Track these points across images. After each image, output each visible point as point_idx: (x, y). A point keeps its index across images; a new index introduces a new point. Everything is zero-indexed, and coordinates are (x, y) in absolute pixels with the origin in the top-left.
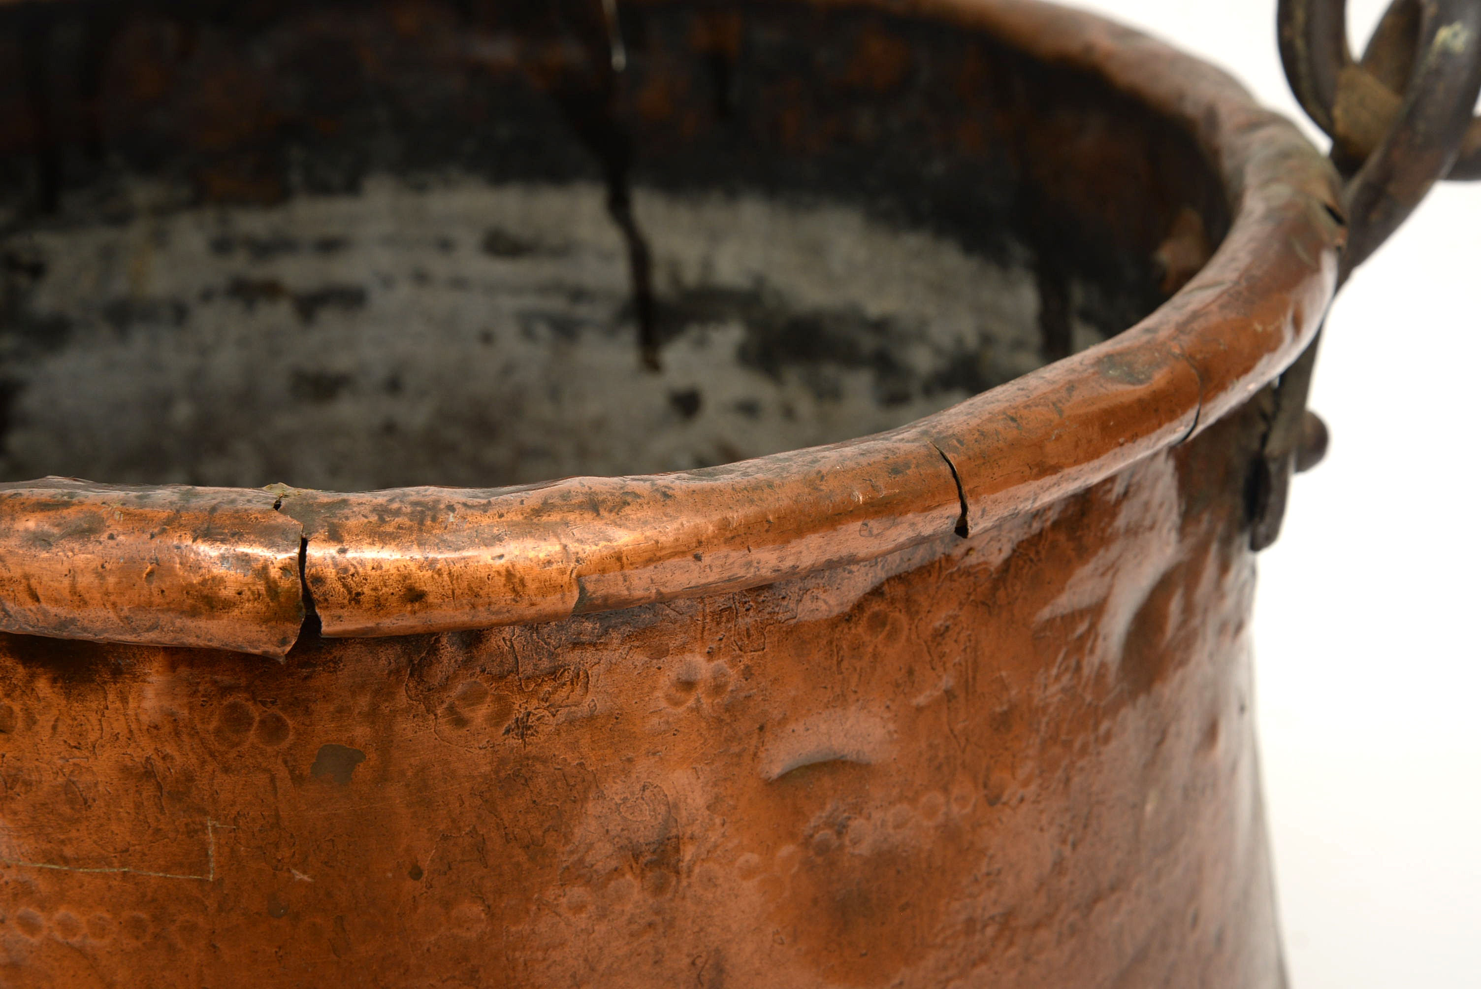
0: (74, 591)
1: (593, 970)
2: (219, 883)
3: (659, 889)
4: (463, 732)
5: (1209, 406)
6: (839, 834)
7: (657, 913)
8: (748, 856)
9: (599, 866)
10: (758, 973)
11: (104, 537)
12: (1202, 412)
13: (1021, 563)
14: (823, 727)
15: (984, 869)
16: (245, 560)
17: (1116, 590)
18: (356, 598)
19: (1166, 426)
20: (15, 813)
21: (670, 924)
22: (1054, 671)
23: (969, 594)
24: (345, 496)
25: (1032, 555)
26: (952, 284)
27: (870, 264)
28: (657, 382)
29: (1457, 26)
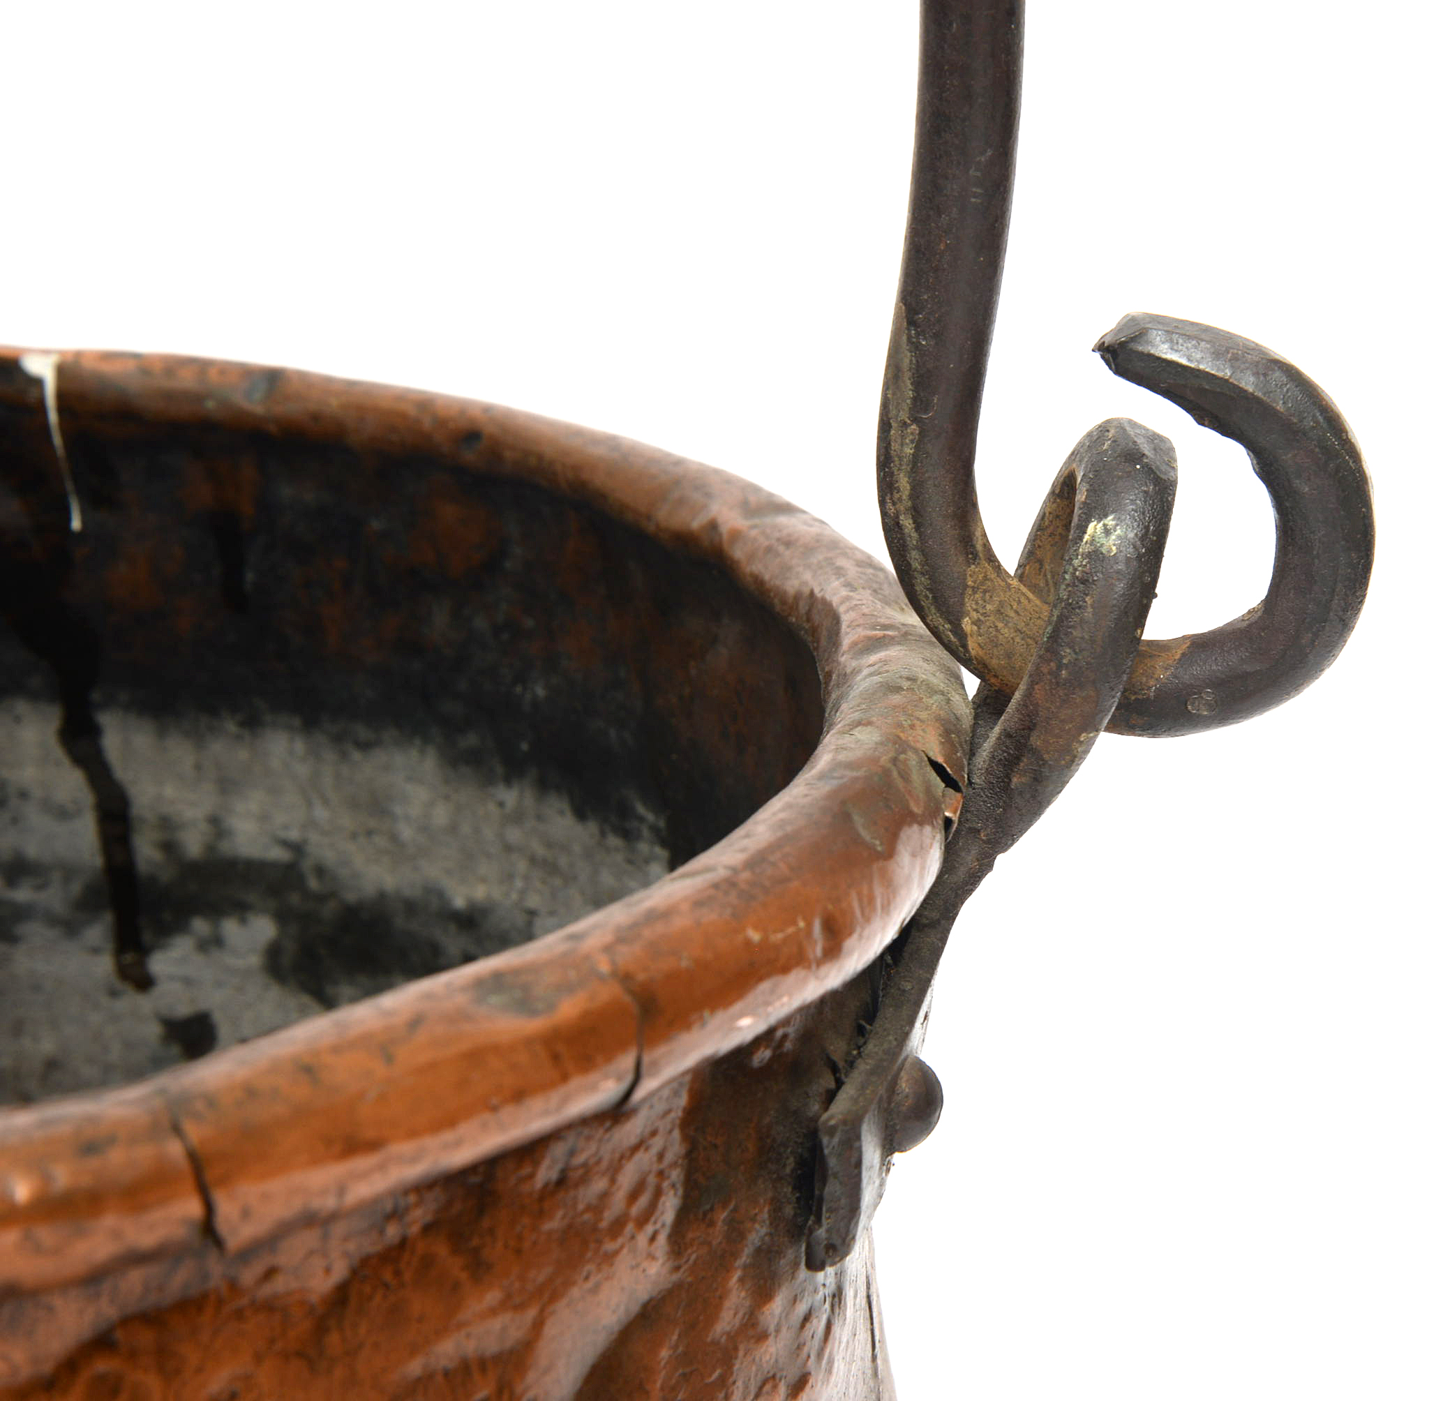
5: (660, 1051)
12: (646, 1059)
13: (367, 1289)
17: (550, 1329)
19: (576, 1082)
23: (272, 1341)
25: (388, 1276)
26: (563, 861)
27: (453, 829)
28: (145, 1003)
29: (1110, 521)
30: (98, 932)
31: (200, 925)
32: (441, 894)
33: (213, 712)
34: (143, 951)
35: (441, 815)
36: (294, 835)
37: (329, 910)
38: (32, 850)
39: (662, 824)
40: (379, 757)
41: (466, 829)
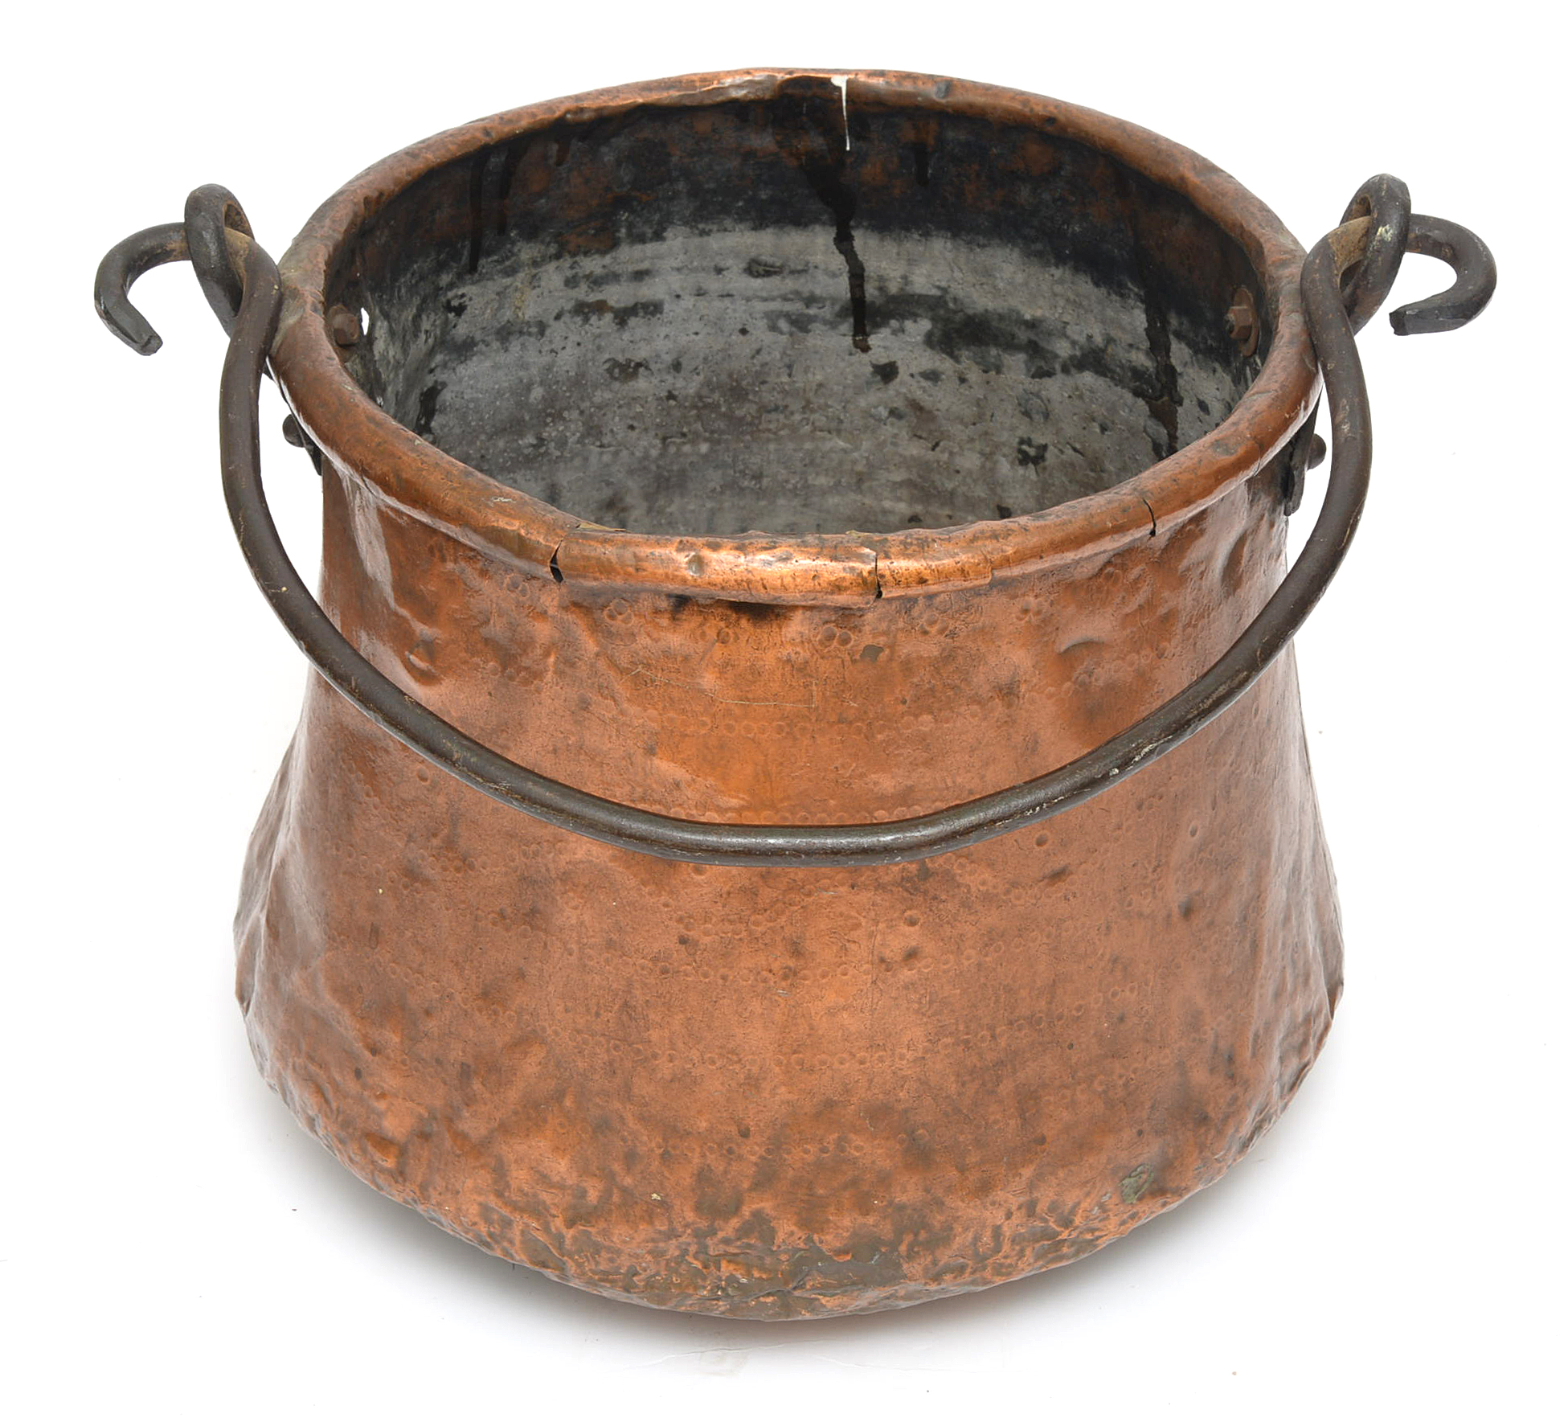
0: (782, 585)
1: (980, 743)
2: (817, 708)
3: (1010, 706)
4: (927, 637)
5: (1264, 458)
6: (1090, 676)
7: (1009, 716)
8: (1050, 688)
9: (984, 695)
10: (1053, 744)
11: (794, 561)
12: (1261, 462)
14: (1084, 627)
15: (1156, 690)
16: (852, 569)
17: (1218, 547)
18: (898, 583)
19: (1244, 472)
20: (726, 679)
21: (1014, 722)
22: (1189, 590)
23: (1150, 560)
24: (885, 536)
26: (1085, 303)
27: (1026, 284)
28: (865, 358)
29: (1387, 227)
30: (847, 327)
31: (894, 323)
32: (1018, 313)
33: (908, 230)
34: (866, 335)
35: (1020, 278)
36: (944, 284)
37: (959, 317)
38: (818, 292)
39: (1142, 293)
40: (989, 251)
41: (1032, 285)
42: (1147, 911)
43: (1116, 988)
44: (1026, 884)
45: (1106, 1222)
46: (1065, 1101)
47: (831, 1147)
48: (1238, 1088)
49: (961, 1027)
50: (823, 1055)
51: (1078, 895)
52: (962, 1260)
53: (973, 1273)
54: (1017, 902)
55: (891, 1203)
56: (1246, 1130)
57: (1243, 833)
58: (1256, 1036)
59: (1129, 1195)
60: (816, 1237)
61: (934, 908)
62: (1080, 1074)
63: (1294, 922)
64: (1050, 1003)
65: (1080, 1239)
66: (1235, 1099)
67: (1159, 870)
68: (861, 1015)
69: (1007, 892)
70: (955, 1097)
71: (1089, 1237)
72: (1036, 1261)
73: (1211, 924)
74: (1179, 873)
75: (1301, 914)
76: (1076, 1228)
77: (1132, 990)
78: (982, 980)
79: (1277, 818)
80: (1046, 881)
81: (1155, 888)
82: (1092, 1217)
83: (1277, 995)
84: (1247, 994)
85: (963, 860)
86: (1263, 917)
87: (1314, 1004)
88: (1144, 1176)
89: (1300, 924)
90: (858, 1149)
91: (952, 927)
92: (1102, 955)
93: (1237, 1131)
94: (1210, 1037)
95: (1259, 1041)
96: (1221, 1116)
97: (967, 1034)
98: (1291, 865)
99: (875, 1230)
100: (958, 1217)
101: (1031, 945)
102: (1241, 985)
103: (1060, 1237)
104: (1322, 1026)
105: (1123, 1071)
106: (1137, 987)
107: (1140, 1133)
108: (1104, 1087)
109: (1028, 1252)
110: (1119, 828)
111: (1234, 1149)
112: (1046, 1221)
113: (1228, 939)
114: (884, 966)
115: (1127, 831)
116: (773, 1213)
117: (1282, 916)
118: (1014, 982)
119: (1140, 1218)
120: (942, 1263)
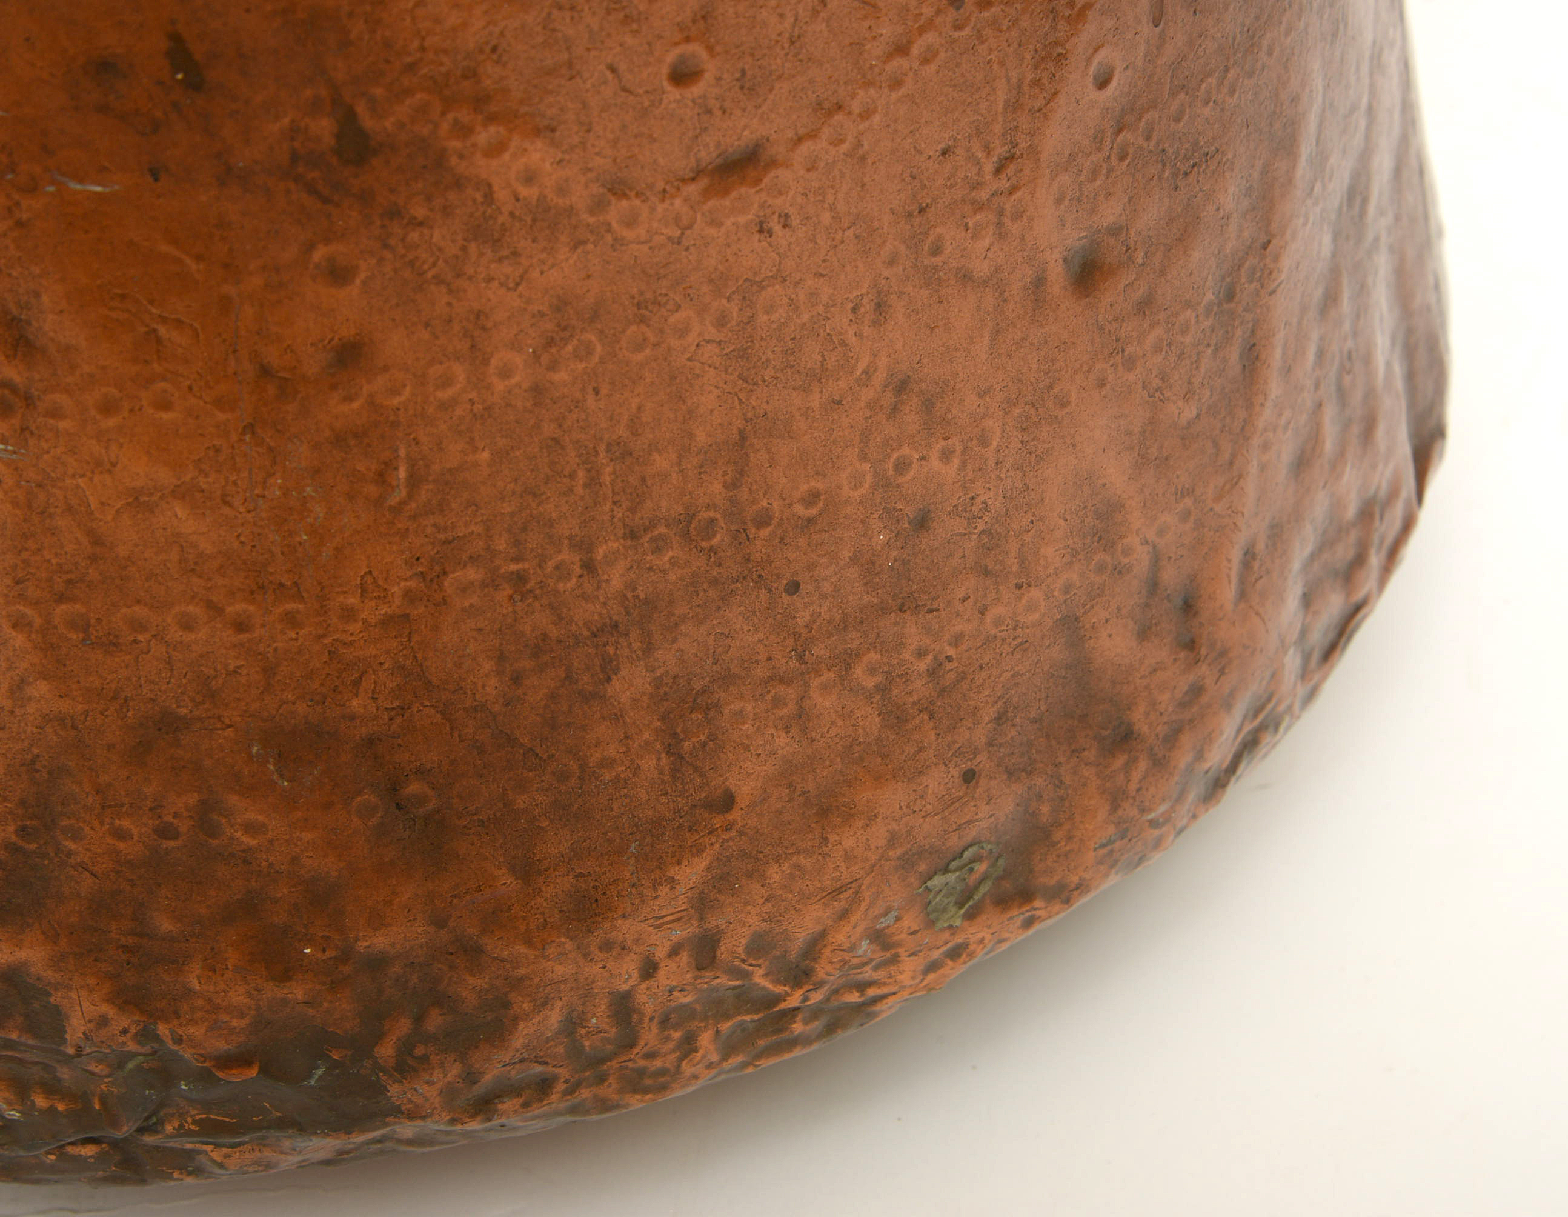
42: (981, 268)
43: (906, 450)
44: (651, 187)
45: (892, 969)
46: (783, 712)
47: (184, 827)
48: (1204, 669)
49: (501, 544)
50: (136, 608)
51: (795, 221)
52: (539, 1069)
53: (570, 1092)
54: (628, 234)
55: (345, 956)
56: (1218, 755)
57: (1232, 92)
58: (1249, 556)
59: (945, 910)
60: (163, 1029)
61: (392, 242)
62: (819, 650)
63: (1346, 305)
64: (732, 485)
65: (834, 1004)
66: (1197, 690)
67: (1011, 169)
68: (226, 510)
69: (598, 206)
70: (497, 708)
71: (854, 998)
72: (725, 1058)
73: (1145, 306)
74: (1065, 179)
75: (1362, 290)
76: (820, 984)
77: (946, 456)
78: (549, 429)
79: (1316, 65)
80: (704, 182)
81: (1001, 213)
82: (855, 961)
83: (1302, 464)
84: (1231, 463)
85: (464, 115)
86: (1274, 292)
87: (1381, 479)
88: (981, 868)
89: (1361, 311)
90: (251, 828)
91: (450, 291)
92: (865, 372)
93: (1200, 756)
94: (1141, 559)
95: (1256, 565)
96: (1162, 730)
97: (517, 559)
98: (1347, 181)
99: (311, 1011)
100: (521, 980)
101: (675, 343)
102: (1216, 444)
103: (783, 1006)
104: (1398, 524)
105: (927, 641)
106: (959, 448)
107: (969, 777)
108: (879, 678)
109: (705, 1040)
110: (901, 49)
111: (1192, 796)
112: (747, 975)
113: (1188, 340)
114: (272, 390)
115: (925, 61)
116: (50, 975)
117: (1318, 293)
118: (635, 434)
119: (971, 955)
120: (488, 1078)
